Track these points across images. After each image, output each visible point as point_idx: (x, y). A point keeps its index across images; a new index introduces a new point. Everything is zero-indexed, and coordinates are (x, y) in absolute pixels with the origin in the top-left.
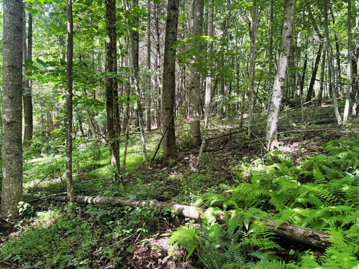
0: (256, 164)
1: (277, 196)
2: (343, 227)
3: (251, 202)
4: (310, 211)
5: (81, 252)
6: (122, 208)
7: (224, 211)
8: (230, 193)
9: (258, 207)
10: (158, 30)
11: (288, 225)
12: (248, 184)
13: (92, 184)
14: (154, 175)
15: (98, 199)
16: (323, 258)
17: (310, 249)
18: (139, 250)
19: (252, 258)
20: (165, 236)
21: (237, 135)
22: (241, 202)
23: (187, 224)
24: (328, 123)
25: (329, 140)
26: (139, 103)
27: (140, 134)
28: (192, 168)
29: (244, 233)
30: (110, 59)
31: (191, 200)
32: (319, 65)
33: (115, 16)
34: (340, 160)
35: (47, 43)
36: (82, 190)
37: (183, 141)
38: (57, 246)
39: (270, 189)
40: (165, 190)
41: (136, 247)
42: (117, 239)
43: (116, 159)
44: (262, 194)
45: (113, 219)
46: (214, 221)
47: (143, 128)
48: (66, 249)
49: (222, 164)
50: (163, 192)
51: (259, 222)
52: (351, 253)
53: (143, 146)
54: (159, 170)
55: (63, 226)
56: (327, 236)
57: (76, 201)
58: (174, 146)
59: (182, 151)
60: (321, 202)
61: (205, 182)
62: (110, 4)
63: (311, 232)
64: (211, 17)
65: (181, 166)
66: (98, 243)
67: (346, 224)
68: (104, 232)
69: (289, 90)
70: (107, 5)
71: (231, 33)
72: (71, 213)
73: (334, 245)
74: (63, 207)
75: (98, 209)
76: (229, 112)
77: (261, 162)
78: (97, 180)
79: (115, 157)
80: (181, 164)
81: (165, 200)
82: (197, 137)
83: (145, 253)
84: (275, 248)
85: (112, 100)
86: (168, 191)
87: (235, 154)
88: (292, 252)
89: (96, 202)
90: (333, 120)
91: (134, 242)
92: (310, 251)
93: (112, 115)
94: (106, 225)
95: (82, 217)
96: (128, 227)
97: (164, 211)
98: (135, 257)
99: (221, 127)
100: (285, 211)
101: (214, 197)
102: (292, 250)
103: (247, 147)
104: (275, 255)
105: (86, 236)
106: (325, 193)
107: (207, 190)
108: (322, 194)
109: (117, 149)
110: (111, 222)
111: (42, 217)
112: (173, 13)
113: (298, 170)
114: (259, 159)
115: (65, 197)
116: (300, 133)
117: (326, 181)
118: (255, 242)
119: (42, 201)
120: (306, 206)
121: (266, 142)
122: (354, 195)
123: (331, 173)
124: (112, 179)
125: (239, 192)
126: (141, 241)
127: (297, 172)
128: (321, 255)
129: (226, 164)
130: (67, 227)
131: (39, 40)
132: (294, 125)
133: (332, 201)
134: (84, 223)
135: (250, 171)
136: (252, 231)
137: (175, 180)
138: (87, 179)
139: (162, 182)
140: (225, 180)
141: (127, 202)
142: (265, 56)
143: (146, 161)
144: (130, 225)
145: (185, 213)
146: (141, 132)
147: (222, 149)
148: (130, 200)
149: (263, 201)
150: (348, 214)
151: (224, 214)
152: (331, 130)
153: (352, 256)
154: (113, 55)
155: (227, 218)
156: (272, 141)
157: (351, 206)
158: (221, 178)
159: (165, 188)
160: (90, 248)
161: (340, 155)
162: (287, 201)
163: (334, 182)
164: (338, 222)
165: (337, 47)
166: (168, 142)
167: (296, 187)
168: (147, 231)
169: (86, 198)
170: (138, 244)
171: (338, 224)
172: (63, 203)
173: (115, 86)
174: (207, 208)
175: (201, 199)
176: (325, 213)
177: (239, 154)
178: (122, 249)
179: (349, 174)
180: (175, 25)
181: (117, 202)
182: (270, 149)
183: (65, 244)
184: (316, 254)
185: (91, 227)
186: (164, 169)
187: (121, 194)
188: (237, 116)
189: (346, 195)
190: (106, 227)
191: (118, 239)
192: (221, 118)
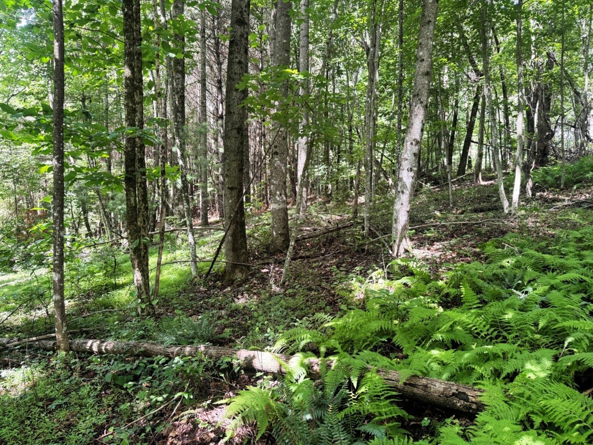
0: (374, 278)
1: (405, 331)
2: (504, 378)
3: (364, 341)
4: (454, 354)
5: (77, 437)
6: (150, 359)
7: (320, 359)
8: (332, 328)
9: (375, 349)
10: (218, 56)
11: (419, 378)
12: (362, 312)
13: (101, 317)
14: (210, 300)
15: (110, 344)
16: (474, 429)
17: (454, 416)
18: (178, 430)
19: (363, 435)
20: (222, 404)
21: (348, 232)
22: (349, 341)
23: (259, 382)
24: (489, 210)
25: (490, 238)
26: (183, 179)
27: (187, 231)
28: (274, 287)
29: (351, 394)
30: (130, 105)
31: (270, 340)
32: (476, 119)
33: (140, 32)
34: (505, 270)
35: (26, 74)
36: (84, 329)
37: (260, 241)
38: (35, 429)
39: (396, 319)
40: (226, 326)
41: (172, 425)
42: (141, 412)
43: (142, 275)
44: (381, 327)
45: (136, 379)
46: (304, 376)
47: (191, 221)
48: (51, 433)
49: (323, 279)
50: (224, 329)
51: (374, 375)
52: (515, 419)
53: (191, 251)
54: (218, 292)
55: (47, 392)
56: (479, 394)
57: (71, 349)
58: (243, 251)
59: (258, 258)
60: (473, 338)
61: (294, 310)
62: (130, 12)
63: (455, 387)
64: (305, 39)
65: (255, 283)
66: (108, 420)
67: (508, 374)
68: (120, 401)
69: (432, 157)
70: (125, 14)
71: (339, 63)
72: (62, 369)
73: (489, 408)
74: (49, 359)
75: (110, 361)
76: (337, 194)
77: (383, 275)
78: (110, 312)
79: (141, 272)
80: (255, 281)
81: (225, 343)
82: (283, 234)
83: (189, 434)
84: (399, 416)
85: (134, 174)
86: (232, 327)
87: (344, 262)
88: (426, 421)
89: (106, 349)
90: (496, 206)
91: (169, 416)
92: (454, 419)
93: (135, 200)
94: (122, 388)
95: (82, 375)
96: (160, 391)
97: (222, 362)
98: (171, 441)
99: (324, 217)
100: (417, 354)
101: (305, 336)
102: (426, 419)
103: (363, 250)
104: (399, 428)
105: (86, 410)
106: (478, 324)
107: (296, 324)
108: (474, 326)
109: (144, 257)
110: (130, 383)
111: (9, 378)
112: (240, 30)
113: (441, 286)
114: (380, 270)
115: (52, 343)
116: (446, 227)
117: (481, 305)
118: (368, 407)
119: (11, 351)
120: (450, 345)
121: (392, 242)
122: (521, 326)
123: (490, 292)
124: (136, 309)
125: (345, 327)
126: (181, 414)
127: (439, 291)
128: (471, 425)
129: (328, 279)
130: (53, 395)
131: (12, 70)
132: (438, 213)
133: (489, 337)
134: (84, 386)
135: (366, 290)
136: (363, 389)
137: (244, 307)
138: (94, 310)
139: (223, 312)
140: (326, 305)
141: (160, 347)
142: (393, 102)
143: (196, 277)
144: (163, 388)
145: (257, 364)
146: (188, 228)
147: (323, 255)
148: (165, 345)
149: (383, 340)
150: (511, 358)
151: (319, 363)
152: (493, 221)
153: (516, 424)
154: (137, 99)
155: (324, 370)
156: (401, 241)
157: (516, 345)
158: (320, 303)
159: (227, 322)
160: (92, 430)
161: (504, 262)
162: (420, 338)
163: (492, 305)
164: (496, 370)
165: (503, 89)
166: (234, 244)
167: (436, 315)
168: (192, 397)
169: (90, 342)
170: (177, 420)
171: (497, 373)
172: (48, 353)
173: (141, 151)
174: (293, 354)
175: (283, 340)
176: (477, 357)
177: (351, 262)
178: (148, 429)
179: (518, 292)
180: (242, 50)
181: (142, 349)
182: (399, 254)
183: (49, 424)
184: (463, 423)
185: (96, 393)
186: (227, 289)
187: (151, 335)
188: (349, 199)
189: (511, 326)
190: (123, 392)
191: (143, 412)
192: (324, 203)
